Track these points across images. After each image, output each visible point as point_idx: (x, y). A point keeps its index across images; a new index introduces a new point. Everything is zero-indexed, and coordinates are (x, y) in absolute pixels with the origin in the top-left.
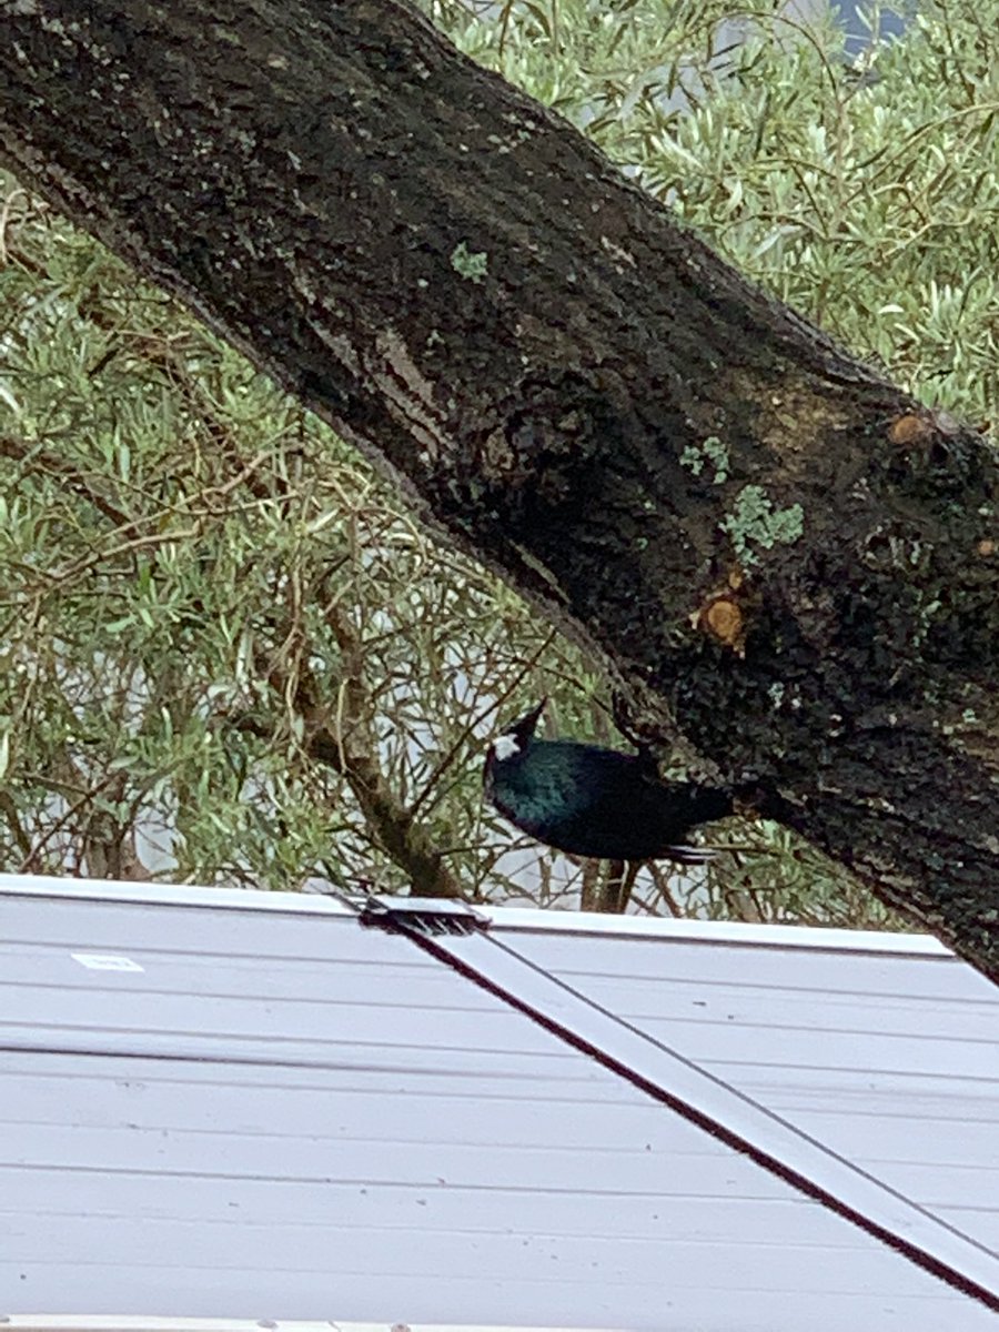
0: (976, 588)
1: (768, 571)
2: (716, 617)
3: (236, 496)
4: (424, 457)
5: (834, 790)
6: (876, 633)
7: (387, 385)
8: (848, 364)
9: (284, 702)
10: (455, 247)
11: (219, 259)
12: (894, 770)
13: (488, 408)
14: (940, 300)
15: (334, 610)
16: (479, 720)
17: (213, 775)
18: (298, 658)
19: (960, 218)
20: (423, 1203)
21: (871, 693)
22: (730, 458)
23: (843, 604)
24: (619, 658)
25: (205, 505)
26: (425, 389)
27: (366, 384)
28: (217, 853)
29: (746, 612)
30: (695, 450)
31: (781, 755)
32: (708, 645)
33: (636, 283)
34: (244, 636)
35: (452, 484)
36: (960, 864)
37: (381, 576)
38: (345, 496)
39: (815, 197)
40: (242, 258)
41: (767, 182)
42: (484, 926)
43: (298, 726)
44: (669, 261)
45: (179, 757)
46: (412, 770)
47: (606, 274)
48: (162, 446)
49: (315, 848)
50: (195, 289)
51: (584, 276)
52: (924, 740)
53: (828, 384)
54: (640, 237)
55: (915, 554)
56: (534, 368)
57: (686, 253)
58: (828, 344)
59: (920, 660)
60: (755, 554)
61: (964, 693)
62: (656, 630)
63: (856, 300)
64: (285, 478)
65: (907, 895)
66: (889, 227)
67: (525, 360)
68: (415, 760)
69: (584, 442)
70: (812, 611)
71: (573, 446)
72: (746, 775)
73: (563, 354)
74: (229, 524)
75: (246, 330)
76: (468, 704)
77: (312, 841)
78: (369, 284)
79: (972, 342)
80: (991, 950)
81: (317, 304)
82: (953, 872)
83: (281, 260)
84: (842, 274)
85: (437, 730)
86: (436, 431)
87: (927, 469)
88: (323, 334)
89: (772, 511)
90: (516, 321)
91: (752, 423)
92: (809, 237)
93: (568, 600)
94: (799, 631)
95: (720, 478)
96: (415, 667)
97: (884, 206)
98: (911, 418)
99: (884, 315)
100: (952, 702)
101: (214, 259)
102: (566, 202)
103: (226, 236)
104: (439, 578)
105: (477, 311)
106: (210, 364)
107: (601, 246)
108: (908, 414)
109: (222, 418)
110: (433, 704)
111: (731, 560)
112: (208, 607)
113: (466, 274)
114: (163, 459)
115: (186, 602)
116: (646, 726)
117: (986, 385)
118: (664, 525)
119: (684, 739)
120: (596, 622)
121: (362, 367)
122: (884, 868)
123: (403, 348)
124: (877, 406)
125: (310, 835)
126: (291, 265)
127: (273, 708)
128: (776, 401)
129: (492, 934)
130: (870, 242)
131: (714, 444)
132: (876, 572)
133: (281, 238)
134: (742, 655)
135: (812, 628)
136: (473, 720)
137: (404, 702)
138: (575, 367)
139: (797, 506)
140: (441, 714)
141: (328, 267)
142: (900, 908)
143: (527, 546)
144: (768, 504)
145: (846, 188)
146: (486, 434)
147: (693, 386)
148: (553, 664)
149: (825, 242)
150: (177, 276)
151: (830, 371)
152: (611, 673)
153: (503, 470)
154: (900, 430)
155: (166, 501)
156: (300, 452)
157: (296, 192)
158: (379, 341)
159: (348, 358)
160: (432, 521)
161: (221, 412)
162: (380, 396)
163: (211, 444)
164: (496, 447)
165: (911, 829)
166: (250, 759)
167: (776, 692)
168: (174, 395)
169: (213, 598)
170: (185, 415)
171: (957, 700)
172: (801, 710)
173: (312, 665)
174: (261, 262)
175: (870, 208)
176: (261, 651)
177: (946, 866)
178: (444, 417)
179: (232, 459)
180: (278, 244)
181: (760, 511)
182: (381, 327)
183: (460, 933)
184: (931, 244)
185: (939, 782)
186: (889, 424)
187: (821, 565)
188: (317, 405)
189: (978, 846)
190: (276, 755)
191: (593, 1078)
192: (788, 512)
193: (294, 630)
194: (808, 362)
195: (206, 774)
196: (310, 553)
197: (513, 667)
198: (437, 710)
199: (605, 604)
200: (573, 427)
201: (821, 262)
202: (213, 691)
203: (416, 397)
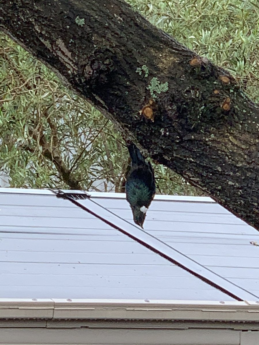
0: (214, 102)
1: (159, 99)
2: (146, 112)
3: (23, 89)
4: (69, 72)
5: (178, 156)
6: (188, 115)
7: (59, 53)
8: (179, 45)
9: (37, 143)
10: (76, 17)
11: (15, 22)
12: (193, 150)
13: (86, 59)
14: (205, 34)
15: (49, 118)
16: (87, 146)
17: (19, 162)
18: (40, 131)
19: (210, 13)
20: (74, 268)
21: (187, 131)
22: (149, 70)
23: (179, 108)
24: (121, 123)
25: (15, 92)
26: (69, 54)
27: (54, 53)
28: (20, 182)
29: (154, 110)
30: (140, 69)
31: (164, 147)
32: (144, 119)
33: (123, 25)
34: (26, 125)
35: (77, 79)
36: (211, 174)
37: (61, 109)
38: (51, 88)
39: (172, 8)
40: (21, 21)
41: (159, 5)
42: (89, 197)
43: (41, 148)
44: (132, 20)
45: (10, 157)
46: (71, 161)
47: (115, 23)
48: (3, 77)
49: (46, 180)
50: (9, 30)
51: (110, 24)
52: (201, 142)
53: (174, 51)
54: (124, 14)
55: (197, 94)
56: (97, 48)
57: (136, 17)
58: (174, 40)
59: (199, 122)
60: (156, 95)
61: (211, 130)
62: (131, 116)
63: (183, 35)
64: (36, 84)
65: (197, 183)
66: (191, 16)
67: (95, 46)
68: (71, 157)
69: (111, 67)
70: (171, 110)
71: (108, 68)
72: (155, 153)
73: (105, 44)
74: (21, 96)
75: (22, 40)
76: (84, 142)
77: (45, 178)
78: (54, 27)
79: (213, 45)
80: (220, 197)
81: (41, 33)
82: (209, 176)
83: (31, 21)
84: (179, 28)
85: (77, 149)
86: (72, 65)
87: (200, 72)
88: (42, 41)
89: (160, 84)
90: (92, 36)
91: (154, 61)
92: (170, 19)
93: (108, 108)
94: (168, 115)
95: (146, 76)
96: (71, 133)
97: (190, 10)
98: (196, 59)
99: (190, 39)
100: (208, 132)
101: (13, 22)
102: (105, 5)
103: (17, 16)
104: (76, 110)
105: (82, 33)
106: (15, 55)
107: (114, 16)
108: (195, 58)
109: (19, 69)
110: (76, 143)
111: (150, 97)
112: (16, 119)
113: (79, 24)
114: (4, 80)
115: (11, 117)
116: (129, 141)
117: (217, 56)
118: (132, 88)
119: (139, 144)
120: (115, 114)
121: (53, 49)
122: (191, 176)
123: (63, 44)
124: (187, 56)
125: (45, 176)
126: (34, 23)
127: (34, 145)
128: (160, 55)
129: (91, 199)
130: (186, 20)
131: (145, 67)
132: (187, 99)
133: (31, 16)
134: (153, 121)
135: (171, 114)
136: (86, 146)
137: (68, 142)
138: (108, 47)
139: (167, 83)
140: (78, 145)
141: (43, 23)
142: (196, 186)
143: (96, 95)
144: (159, 82)
145: (180, 6)
146: (85, 66)
147: (139, 52)
148: (106, 131)
149: (175, 20)
150: (4, 27)
151: (174, 47)
152: (119, 127)
153: (90, 75)
154: (193, 62)
155: (5, 91)
156: (39, 77)
157: (35, 4)
158: (57, 42)
159: (49, 46)
160: (72, 89)
161: (19, 68)
162: (58, 56)
163: (16, 76)
164: (88, 68)
165: (198, 166)
166: (29, 157)
167: (162, 131)
168: (6, 63)
169: (18, 116)
170: (9, 68)
171: (209, 132)
172: (169, 135)
173: (44, 133)
174: (26, 22)
175: (186, 11)
176: (30, 129)
177: (208, 175)
178: (74, 61)
179: (21, 80)
180: (30, 17)
181: (157, 84)
182: (57, 38)
183: (83, 199)
184: (202, 20)
185: (205, 153)
186: (190, 61)
187: (173, 98)
188: (41, 59)
189: (215, 169)
190: (35, 156)
191: (118, 235)
192: (164, 84)
193: (39, 123)
194: (169, 45)
195: (17, 162)
196: (43, 104)
197: (96, 132)
198: (76, 144)
199: (117, 109)
200: (108, 63)
201: (173, 25)
202: (18, 140)
203: (67, 56)
